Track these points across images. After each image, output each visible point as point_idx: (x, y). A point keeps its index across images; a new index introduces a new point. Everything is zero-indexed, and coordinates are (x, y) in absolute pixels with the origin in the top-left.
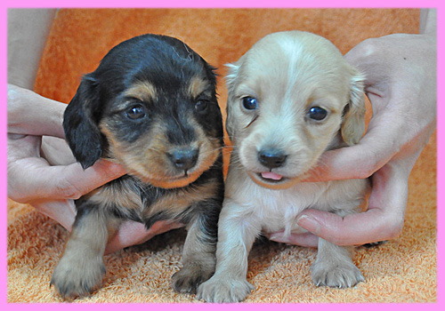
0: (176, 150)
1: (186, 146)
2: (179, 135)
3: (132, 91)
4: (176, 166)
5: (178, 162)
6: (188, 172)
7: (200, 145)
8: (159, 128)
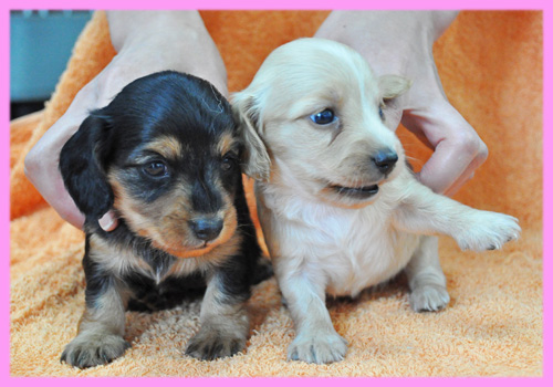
0: (201, 219)
1: (212, 215)
3: (154, 145)
5: (202, 232)
6: (208, 243)
8: (182, 191)
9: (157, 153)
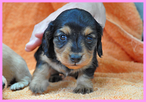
1: (77, 53)
2: (76, 49)
4: (72, 61)
6: (76, 64)
7: (83, 55)
9: (63, 32)
